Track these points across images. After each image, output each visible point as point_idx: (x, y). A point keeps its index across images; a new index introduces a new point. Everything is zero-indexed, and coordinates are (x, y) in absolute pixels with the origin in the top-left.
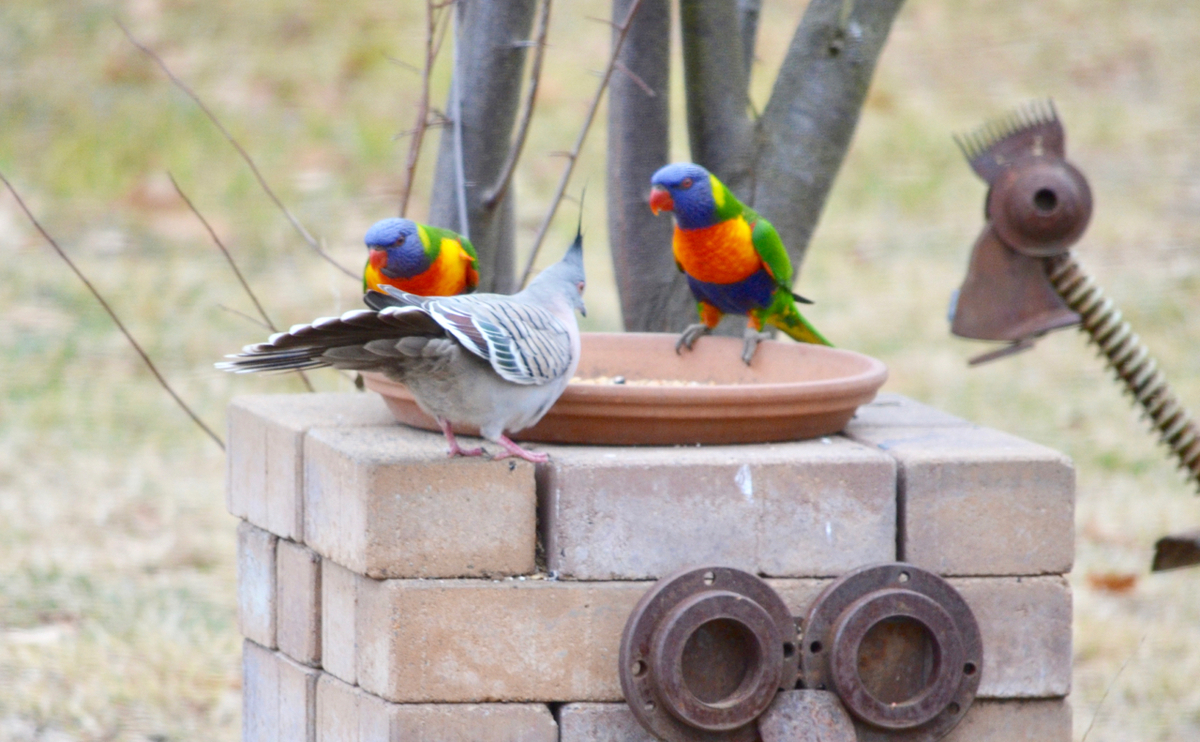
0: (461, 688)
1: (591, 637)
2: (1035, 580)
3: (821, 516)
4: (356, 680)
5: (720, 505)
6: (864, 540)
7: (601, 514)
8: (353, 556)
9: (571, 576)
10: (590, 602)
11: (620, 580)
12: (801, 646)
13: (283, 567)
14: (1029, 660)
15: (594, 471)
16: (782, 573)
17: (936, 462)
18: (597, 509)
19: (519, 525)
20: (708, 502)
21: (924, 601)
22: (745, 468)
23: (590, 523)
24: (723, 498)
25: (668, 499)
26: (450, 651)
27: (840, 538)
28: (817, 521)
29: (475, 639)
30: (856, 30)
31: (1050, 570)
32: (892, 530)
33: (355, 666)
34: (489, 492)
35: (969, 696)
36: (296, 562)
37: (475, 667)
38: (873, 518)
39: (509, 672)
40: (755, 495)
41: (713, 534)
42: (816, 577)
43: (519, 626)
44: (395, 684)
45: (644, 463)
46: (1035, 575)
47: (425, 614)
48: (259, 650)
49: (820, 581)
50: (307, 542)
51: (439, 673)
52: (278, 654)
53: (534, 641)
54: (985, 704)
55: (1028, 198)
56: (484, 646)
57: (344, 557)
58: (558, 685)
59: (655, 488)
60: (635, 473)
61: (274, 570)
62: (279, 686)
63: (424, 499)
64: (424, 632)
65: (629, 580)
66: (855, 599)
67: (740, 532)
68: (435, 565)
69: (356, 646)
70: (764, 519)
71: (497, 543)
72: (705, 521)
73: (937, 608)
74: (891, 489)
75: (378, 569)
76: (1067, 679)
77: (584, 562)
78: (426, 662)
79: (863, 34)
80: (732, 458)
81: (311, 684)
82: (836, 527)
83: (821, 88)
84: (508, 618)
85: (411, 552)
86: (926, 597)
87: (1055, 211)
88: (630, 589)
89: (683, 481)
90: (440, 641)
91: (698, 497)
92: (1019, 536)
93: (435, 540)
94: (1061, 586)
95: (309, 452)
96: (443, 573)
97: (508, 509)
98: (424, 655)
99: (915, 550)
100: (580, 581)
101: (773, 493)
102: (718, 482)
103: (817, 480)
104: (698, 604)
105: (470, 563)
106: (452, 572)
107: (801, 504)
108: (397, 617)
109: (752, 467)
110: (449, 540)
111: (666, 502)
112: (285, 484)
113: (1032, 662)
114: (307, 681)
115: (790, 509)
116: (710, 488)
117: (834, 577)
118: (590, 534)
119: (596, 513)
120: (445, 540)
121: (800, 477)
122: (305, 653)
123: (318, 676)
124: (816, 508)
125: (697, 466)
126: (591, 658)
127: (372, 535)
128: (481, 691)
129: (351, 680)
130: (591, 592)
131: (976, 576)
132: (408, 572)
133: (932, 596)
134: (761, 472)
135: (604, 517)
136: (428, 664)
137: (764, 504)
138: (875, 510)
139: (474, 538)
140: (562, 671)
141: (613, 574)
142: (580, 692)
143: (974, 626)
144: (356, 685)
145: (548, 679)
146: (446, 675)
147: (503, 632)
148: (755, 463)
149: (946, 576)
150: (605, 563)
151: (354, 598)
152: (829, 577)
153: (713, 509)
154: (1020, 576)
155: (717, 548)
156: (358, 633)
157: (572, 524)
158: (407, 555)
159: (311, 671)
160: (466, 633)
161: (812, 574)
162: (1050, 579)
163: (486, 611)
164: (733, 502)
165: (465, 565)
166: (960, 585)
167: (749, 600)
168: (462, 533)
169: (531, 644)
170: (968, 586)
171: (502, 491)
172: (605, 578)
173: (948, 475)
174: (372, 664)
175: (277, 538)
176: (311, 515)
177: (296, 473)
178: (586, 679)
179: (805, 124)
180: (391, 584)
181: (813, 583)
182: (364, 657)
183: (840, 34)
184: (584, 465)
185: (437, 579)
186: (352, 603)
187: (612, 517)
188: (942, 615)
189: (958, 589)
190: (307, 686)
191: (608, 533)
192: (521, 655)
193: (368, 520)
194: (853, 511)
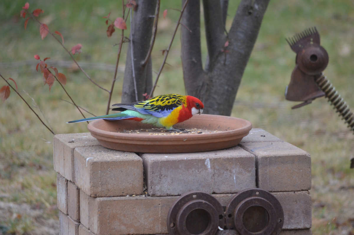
0: (120, 231)
1: (161, 214)
2: (299, 192)
3: (232, 174)
4: (89, 228)
5: (200, 171)
6: (246, 181)
7: (163, 175)
8: (87, 190)
9: (154, 195)
10: (160, 203)
11: (169, 196)
12: (225, 216)
13: (69, 189)
14: (298, 218)
15: (161, 162)
16: (220, 192)
17: (267, 156)
18: (162, 174)
19: (138, 179)
20: (197, 171)
21: (263, 200)
22: (208, 159)
23: (160, 178)
24: (201, 169)
25: (184, 170)
26: (116, 220)
27: (238, 181)
28: (231, 176)
29: (124, 216)
30: (256, 7)
31: (304, 189)
32: (254, 178)
33: (89, 223)
34: (128, 169)
35: (280, 229)
36: (72, 189)
37: (125, 225)
38: (248, 174)
39: (136, 226)
40: (211, 168)
41: (199, 181)
42: (231, 193)
43: (138, 211)
44: (99, 231)
45: (177, 159)
46: (299, 191)
47: (109, 208)
48: (63, 214)
49: (232, 194)
50: (75, 183)
51: (113, 227)
52: (68, 216)
53: (143, 216)
54: (285, 231)
55: (309, 57)
56: (127, 218)
57: (85, 189)
58: (151, 229)
59: (180, 167)
60: (174, 162)
61: (67, 190)
62: (68, 227)
63: (108, 172)
64: (108, 214)
65: (172, 196)
66: (242, 200)
67: (207, 180)
68: (112, 192)
69: (89, 217)
70: (214, 175)
71: (131, 185)
72: (196, 177)
73: (268, 202)
74: (254, 165)
75: (94, 194)
76: (310, 223)
77: (158, 191)
78: (109, 224)
79: (259, 8)
80: (204, 157)
81: (77, 227)
82: (237, 177)
83: (246, 24)
84: (135, 209)
85: (104, 189)
86: (264, 199)
87: (317, 61)
88: (173, 198)
89: (189, 164)
90: (113, 217)
91: (193, 169)
92: (294, 178)
93: (112, 185)
94: (307, 194)
95: (75, 155)
96: (114, 195)
97: (134, 174)
98: (108, 221)
99: (261, 184)
100: (157, 196)
101: (217, 167)
102: (200, 164)
103: (231, 163)
104: (190, 205)
105: (123, 191)
106: (117, 195)
107: (226, 171)
108: (99, 210)
109: (210, 160)
110: (116, 184)
111: (184, 171)
112: (69, 164)
113: (299, 218)
114: (76, 226)
115: (222, 172)
116: (197, 166)
117: (237, 193)
118: (160, 182)
119: (162, 175)
120: (115, 184)
121: (225, 162)
122: (75, 217)
123: (79, 225)
124: (231, 172)
125: (193, 159)
126: (161, 220)
127: (92, 184)
128: (126, 232)
129: (88, 227)
130: (160, 200)
131: (281, 191)
132: (103, 195)
133: (266, 199)
134: (213, 161)
135: (164, 176)
136: (110, 224)
137: (214, 171)
138: (249, 172)
139: (124, 184)
140: (152, 225)
141: (167, 194)
142: (158, 231)
143: (281, 207)
144: (89, 229)
145: (148, 227)
146: (116, 228)
147: (133, 213)
148: (211, 158)
149: (271, 192)
150: (165, 191)
151: (88, 202)
152: (235, 193)
153: (198, 173)
154: (294, 191)
155: (200, 185)
156: (89, 213)
157: (154, 179)
158: (103, 190)
159: (77, 223)
160: (122, 214)
161: (230, 192)
162: (304, 192)
163: (128, 207)
164: (204, 170)
165: (121, 192)
166: (276, 195)
167: (207, 202)
168: (120, 182)
169: (142, 217)
170: (278, 195)
171: (133, 169)
172: (165, 195)
173: (271, 160)
174: (93, 224)
175: (68, 180)
176: (76, 175)
177: (72, 161)
178: (160, 227)
179: (241, 36)
180: (98, 199)
181: (230, 195)
182: (91, 221)
183: (252, 8)
184: (158, 160)
185: (113, 197)
186: (88, 204)
187: (167, 176)
188: (270, 204)
189: (275, 196)
190: (76, 228)
191: (166, 181)
192: (139, 220)
193: (90, 179)
194: (242, 172)
